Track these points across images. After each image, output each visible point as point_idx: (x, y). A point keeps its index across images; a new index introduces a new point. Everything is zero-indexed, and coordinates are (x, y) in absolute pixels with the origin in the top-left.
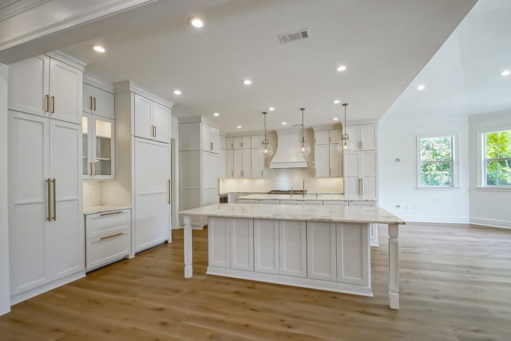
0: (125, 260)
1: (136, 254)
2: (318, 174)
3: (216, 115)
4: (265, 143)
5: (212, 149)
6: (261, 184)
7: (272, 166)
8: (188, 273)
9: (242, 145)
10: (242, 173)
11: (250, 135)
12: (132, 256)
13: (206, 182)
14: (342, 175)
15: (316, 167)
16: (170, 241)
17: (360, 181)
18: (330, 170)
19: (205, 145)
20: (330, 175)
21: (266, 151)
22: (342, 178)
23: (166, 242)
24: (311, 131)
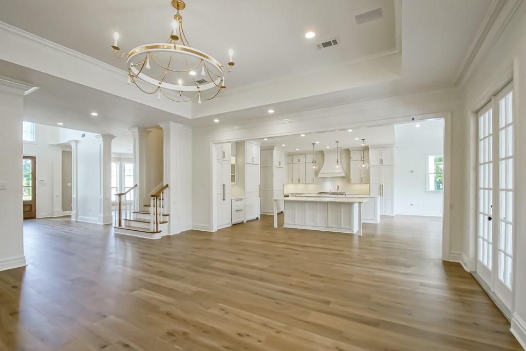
0: (242, 223)
1: (247, 221)
2: (352, 182)
3: (284, 145)
4: (314, 162)
5: (280, 165)
6: (312, 189)
7: (320, 175)
8: (276, 226)
9: (299, 161)
10: (299, 180)
11: (304, 154)
12: (245, 222)
13: (277, 186)
14: (368, 182)
15: (351, 176)
16: (259, 218)
17: (381, 186)
18: (361, 179)
19: (276, 163)
20: (361, 182)
21: (314, 167)
22: (368, 185)
23: (257, 218)
24: (348, 151)
